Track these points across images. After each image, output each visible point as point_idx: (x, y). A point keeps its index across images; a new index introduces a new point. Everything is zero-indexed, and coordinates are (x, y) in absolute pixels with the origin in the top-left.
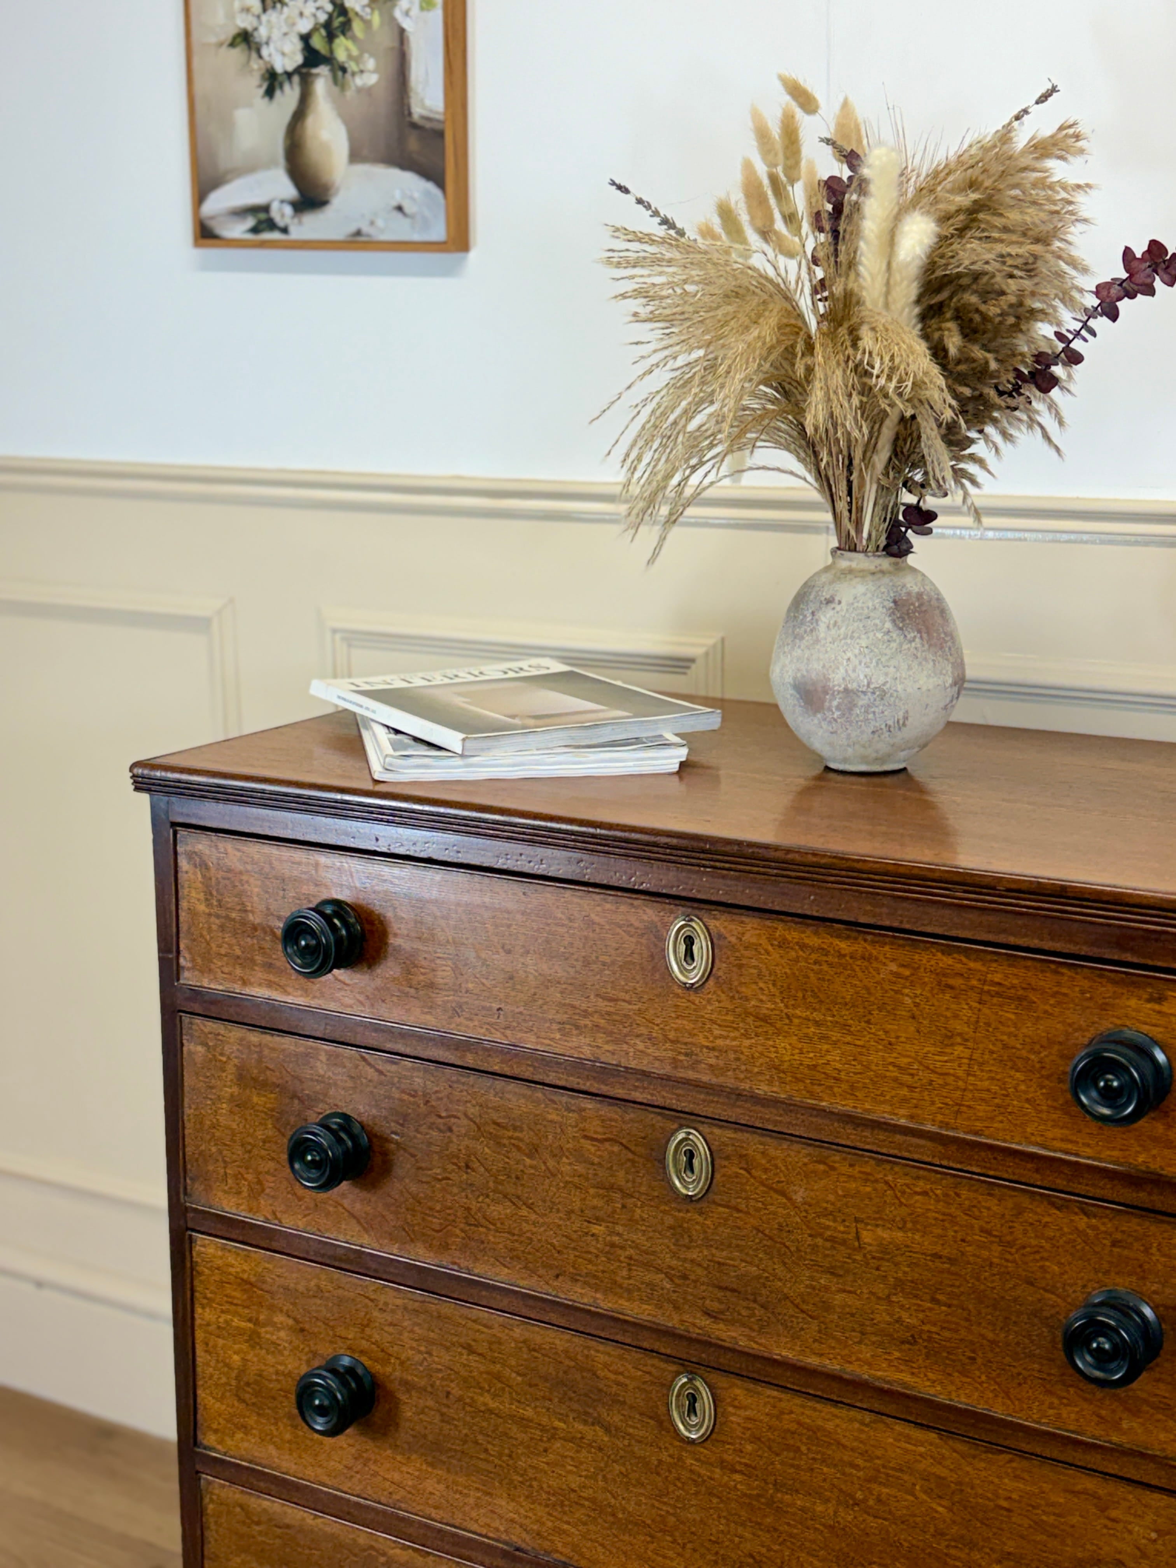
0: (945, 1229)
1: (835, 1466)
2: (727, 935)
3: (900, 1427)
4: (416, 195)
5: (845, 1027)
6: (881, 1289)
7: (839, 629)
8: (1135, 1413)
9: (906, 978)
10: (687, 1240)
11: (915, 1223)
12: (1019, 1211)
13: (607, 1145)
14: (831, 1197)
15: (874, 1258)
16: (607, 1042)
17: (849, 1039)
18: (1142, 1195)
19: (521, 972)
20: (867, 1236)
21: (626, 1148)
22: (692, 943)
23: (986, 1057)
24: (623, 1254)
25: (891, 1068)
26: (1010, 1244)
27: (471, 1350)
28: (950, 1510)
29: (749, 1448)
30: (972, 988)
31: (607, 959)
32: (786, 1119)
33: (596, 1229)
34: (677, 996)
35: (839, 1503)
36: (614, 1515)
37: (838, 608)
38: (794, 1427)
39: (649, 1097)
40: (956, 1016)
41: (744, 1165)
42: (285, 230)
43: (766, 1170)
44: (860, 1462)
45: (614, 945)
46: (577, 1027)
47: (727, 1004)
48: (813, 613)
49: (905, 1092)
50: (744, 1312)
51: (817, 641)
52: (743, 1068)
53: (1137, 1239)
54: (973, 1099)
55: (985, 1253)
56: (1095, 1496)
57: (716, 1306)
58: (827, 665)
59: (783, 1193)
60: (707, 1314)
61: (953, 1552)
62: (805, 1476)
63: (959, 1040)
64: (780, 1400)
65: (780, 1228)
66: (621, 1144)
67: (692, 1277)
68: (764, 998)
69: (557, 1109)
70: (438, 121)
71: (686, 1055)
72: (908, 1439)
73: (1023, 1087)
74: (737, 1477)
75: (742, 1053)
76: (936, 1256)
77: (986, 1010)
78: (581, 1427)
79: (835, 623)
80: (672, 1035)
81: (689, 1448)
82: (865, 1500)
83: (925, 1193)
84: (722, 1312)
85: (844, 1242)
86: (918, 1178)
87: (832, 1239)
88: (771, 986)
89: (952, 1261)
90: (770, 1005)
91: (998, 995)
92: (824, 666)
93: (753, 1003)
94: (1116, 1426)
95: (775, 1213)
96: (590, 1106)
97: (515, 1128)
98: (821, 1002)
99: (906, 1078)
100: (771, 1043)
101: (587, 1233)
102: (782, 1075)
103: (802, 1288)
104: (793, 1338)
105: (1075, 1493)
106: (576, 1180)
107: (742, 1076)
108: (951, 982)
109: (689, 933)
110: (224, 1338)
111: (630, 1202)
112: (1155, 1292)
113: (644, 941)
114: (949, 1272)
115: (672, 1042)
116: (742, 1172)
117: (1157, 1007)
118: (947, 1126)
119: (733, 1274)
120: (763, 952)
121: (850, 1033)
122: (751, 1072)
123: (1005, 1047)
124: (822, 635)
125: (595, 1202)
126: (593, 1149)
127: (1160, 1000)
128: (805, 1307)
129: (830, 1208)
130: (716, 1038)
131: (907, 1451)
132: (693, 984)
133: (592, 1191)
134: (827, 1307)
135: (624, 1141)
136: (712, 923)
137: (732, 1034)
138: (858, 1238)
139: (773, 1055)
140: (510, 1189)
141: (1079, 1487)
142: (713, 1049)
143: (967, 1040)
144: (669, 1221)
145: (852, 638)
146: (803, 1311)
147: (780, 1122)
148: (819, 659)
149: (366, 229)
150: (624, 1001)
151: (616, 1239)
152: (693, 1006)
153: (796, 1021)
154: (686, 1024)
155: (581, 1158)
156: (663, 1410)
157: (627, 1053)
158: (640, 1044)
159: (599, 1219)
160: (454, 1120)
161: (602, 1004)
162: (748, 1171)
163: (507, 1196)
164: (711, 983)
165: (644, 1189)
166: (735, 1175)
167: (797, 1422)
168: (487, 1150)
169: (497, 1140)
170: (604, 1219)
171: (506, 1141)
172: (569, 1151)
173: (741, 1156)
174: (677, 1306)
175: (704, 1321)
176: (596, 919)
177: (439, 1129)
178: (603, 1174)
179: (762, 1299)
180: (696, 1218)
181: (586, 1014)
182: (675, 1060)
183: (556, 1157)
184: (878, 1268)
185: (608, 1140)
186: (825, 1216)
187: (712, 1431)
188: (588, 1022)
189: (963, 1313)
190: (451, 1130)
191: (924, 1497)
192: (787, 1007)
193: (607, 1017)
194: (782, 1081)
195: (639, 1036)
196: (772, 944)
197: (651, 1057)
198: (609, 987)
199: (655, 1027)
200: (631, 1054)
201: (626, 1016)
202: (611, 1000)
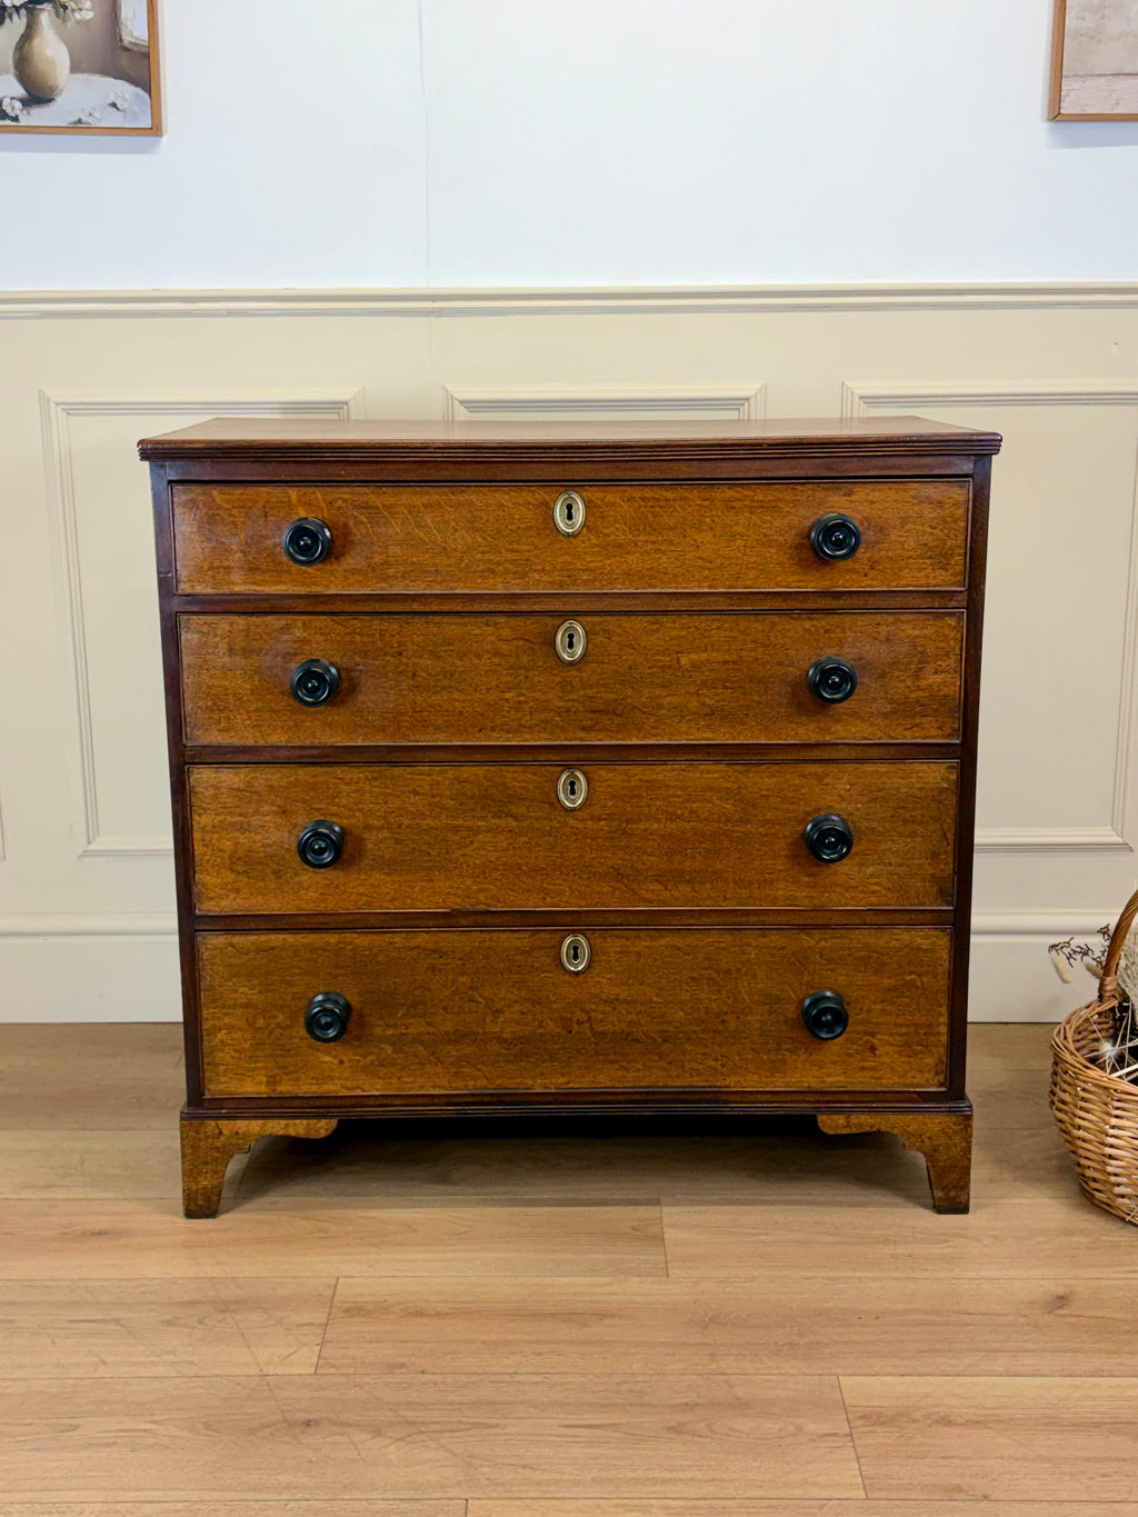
0: (730, 645)
1: (664, 799)
2: (595, 499)
3: (703, 765)
4: (127, 96)
5: (671, 542)
6: (692, 689)
8: (838, 721)
9: (706, 507)
10: (569, 688)
11: (712, 646)
12: (773, 625)
13: (515, 642)
14: (662, 643)
15: (688, 672)
16: (515, 579)
17: (673, 548)
18: (841, 602)
19: (452, 544)
20: (684, 661)
21: (528, 641)
22: (572, 508)
23: (754, 544)
24: (526, 707)
25: (698, 560)
26: (767, 646)
27: (416, 793)
28: (733, 805)
29: (610, 803)
30: (745, 506)
31: (513, 527)
32: (634, 602)
33: (507, 695)
34: (563, 542)
35: (667, 819)
36: (520, 869)
38: (638, 783)
39: (544, 607)
40: (736, 524)
41: (606, 636)
42: (16, 119)
43: (620, 636)
44: (679, 793)
45: (518, 518)
46: (493, 572)
47: (594, 540)
49: (706, 573)
50: (608, 722)
53: (838, 627)
54: (747, 569)
55: (753, 654)
56: (816, 774)
57: (589, 723)
59: (632, 647)
60: (584, 729)
61: (736, 828)
62: (646, 810)
63: (738, 537)
64: (630, 769)
65: (630, 668)
66: (525, 639)
67: (574, 710)
68: (619, 533)
69: (479, 627)
70: (144, 46)
71: (569, 577)
72: (708, 772)
73: (775, 556)
74: (602, 823)
75: (605, 569)
76: (726, 662)
77: (754, 517)
78: (498, 821)
80: (558, 567)
81: (571, 814)
82: (682, 815)
83: (718, 628)
84: (593, 726)
85: (670, 667)
86: (714, 620)
87: (662, 667)
88: (623, 526)
89: (734, 663)
90: (623, 537)
91: (761, 507)
93: (613, 537)
94: (828, 731)
95: (627, 660)
96: (502, 620)
97: (449, 645)
98: (655, 530)
99: (708, 565)
100: (623, 560)
101: (501, 699)
102: (630, 578)
103: (644, 700)
104: (639, 730)
105: (804, 776)
106: (493, 668)
107: (604, 582)
108: (734, 504)
109: (569, 503)
110: (218, 832)
111: (528, 674)
113: (538, 512)
114: (734, 669)
115: (559, 570)
116: (605, 640)
117: (849, 498)
118: (732, 587)
119: (599, 702)
120: (618, 506)
121: (673, 545)
122: (610, 580)
123: (765, 535)
125: (507, 679)
126: (504, 646)
127: (850, 495)
128: (645, 710)
129: (661, 649)
130: (587, 563)
131: (707, 778)
132: (573, 533)
133: (505, 672)
134: (660, 707)
135: (527, 638)
136: (584, 494)
137: (598, 559)
138: (679, 662)
139: (625, 567)
140: (446, 683)
141: (807, 771)
142: (586, 570)
143: (743, 536)
144: (558, 679)
146: (644, 713)
147: (632, 605)
149: (84, 119)
150: (526, 551)
151: (522, 698)
152: (571, 546)
153: (640, 544)
154: (567, 558)
155: (497, 653)
156: (553, 795)
157: (528, 583)
158: (537, 576)
159: (509, 688)
160: (404, 648)
161: (510, 556)
162: (609, 639)
163: (444, 688)
164: (584, 530)
165: (540, 663)
166: (602, 642)
167: (640, 780)
168: (428, 662)
169: (435, 655)
170: (513, 688)
171: (442, 654)
172: (487, 651)
173: (605, 631)
174: (563, 730)
175: (582, 734)
176: (505, 503)
177: (393, 656)
178: (512, 660)
179: (618, 712)
180: (576, 673)
181: (498, 564)
182: (561, 581)
183: (478, 656)
184: (690, 677)
185: (515, 639)
186: (658, 655)
187: (586, 799)
188: (501, 568)
189: (741, 690)
190: (401, 654)
191: (718, 802)
192: (634, 537)
193: (514, 563)
194: (631, 581)
195: (536, 571)
196: (624, 501)
197: (545, 583)
198: (515, 544)
199: (547, 563)
200: (531, 583)
201: (527, 560)
202: (517, 552)
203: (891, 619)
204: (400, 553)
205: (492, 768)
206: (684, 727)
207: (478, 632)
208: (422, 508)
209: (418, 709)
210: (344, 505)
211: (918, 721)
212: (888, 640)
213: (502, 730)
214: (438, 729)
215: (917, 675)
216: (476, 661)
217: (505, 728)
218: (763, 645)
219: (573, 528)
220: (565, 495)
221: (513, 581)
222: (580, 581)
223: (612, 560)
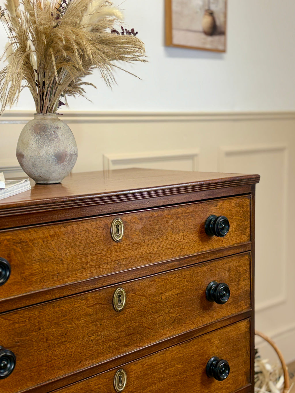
0: (180, 285)
2: (127, 221)
3: (170, 349)
5: (157, 238)
6: (167, 311)
7: (65, 136)
10: (119, 325)
11: (173, 287)
12: (194, 271)
13: (95, 306)
14: (155, 290)
15: (165, 302)
16: (94, 270)
19: (65, 256)
20: (163, 297)
21: (101, 304)
22: (118, 226)
23: (187, 233)
24: (101, 342)
25: (168, 245)
26: (192, 282)
28: (182, 365)
29: (136, 382)
30: (183, 216)
31: (93, 241)
33: (92, 338)
34: (115, 245)
37: (61, 129)
38: (147, 367)
39: (108, 283)
40: (180, 225)
41: (134, 292)
43: (139, 291)
44: (162, 366)
45: (95, 236)
46: (85, 268)
47: (128, 242)
48: (54, 132)
49: (171, 251)
50: (136, 339)
51: (60, 140)
52: (133, 261)
53: (214, 267)
54: (184, 246)
55: (187, 287)
56: (209, 339)
57: (128, 342)
58: (65, 147)
59: (144, 296)
60: (126, 346)
61: (183, 376)
62: (150, 380)
64: (143, 361)
65: (143, 307)
66: (100, 303)
67: (121, 336)
68: (138, 237)
69: (79, 302)
71: (118, 264)
72: (173, 351)
73: (194, 238)
75: (133, 257)
76: (178, 294)
77: (186, 221)
79: (63, 134)
80: (114, 259)
82: (164, 377)
83: (175, 277)
84: (130, 343)
85: (158, 302)
86: (173, 274)
87: (156, 303)
89: (181, 293)
90: (139, 239)
91: (188, 215)
92: (64, 148)
93: (135, 240)
94: (213, 317)
95: (142, 303)
96: (89, 295)
97: (64, 316)
98: (151, 233)
99: (171, 247)
100: (140, 250)
101: (89, 341)
102: (143, 259)
103: (149, 322)
105: (205, 341)
106: (85, 324)
107: (133, 264)
108: (179, 215)
109: (117, 224)
111: (101, 322)
112: (218, 279)
113: (104, 231)
114: (181, 297)
115: (113, 261)
116: (133, 295)
117: (216, 208)
118: (180, 256)
119: (132, 329)
122: (135, 261)
123: (190, 229)
124: (61, 138)
125: (92, 328)
126: (90, 310)
128: (150, 327)
129: (155, 293)
130: (125, 255)
131: (172, 355)
132: (120, 240)
133: (91, 325)
134: (155, 324)
135: (100, 302)
136: (123, 219)
137: (130, 252)
139: (140, 254)
140: (63, 340)
141: (206, 338)
142: (125, 259)
143: (182, 230)
144: (114, 322)
145: (68, 138)
146: (150, 329)
147: (143, 273)
148: (62, 146)
150: (99, 253)
151: (99, 338)
152: (119, 247)
153: (146, 241)
154: (117, 254)
155: (87, 315)
156: (112, 387)
157: (100, 271)
158: (104, 266)
159: (93, 334)
160: (41, 325)
161: (93, 257)
162: (135, 293)
163: (62, 343)
164: (124, 238)
165: (106, 315)
166: (132, 296)
167: (148, 365)
168: (54, 330)
169: (57, 324)
170: (94, 333)
171: (61, 323)
172: (83, 314)
173: (133, 290)
174: (117, 349)
175: (125, 349)
176: (89, 229)
177: (36, 332)
178: (94, 317)
179: (139, 332)
180: (122, 316)
181: (87, 263)
182: (115, 267)
183: (78, 319)
184: (166, 305)
185: (96, 304)
186: (154, 297)
187: (127, 384)
188: (88, 265)
189: (184, 306)
190: (40, 329)
191: (177, 365)
192: (143, 238)
193: (94, 261)
194: (143, 261)
195: (104, 263)
196: (139, 220)
197: (108, 269)
198: (94, 250)
199: (109, 258)
200: (102, 271)
201: (100, 258)
202: (95, 255)
203: (230, 260)
204: (39, 267)
205: (84, 382)
206: (164, 332)
207: (78, 305)
208: (50, 238)
209: (50, 360)
210: (8, 243)
211: (239, 304)
212: (229, 269)
213: (90, 359)
214: (60, 368)
215: (238, 284)
216: (77, 322)
217: (91, 357)
218: (191, 282)
219: (119, 237)
220: (115, 220)
221: (94, 272)
222: (122, 265)
223: (135, 251)
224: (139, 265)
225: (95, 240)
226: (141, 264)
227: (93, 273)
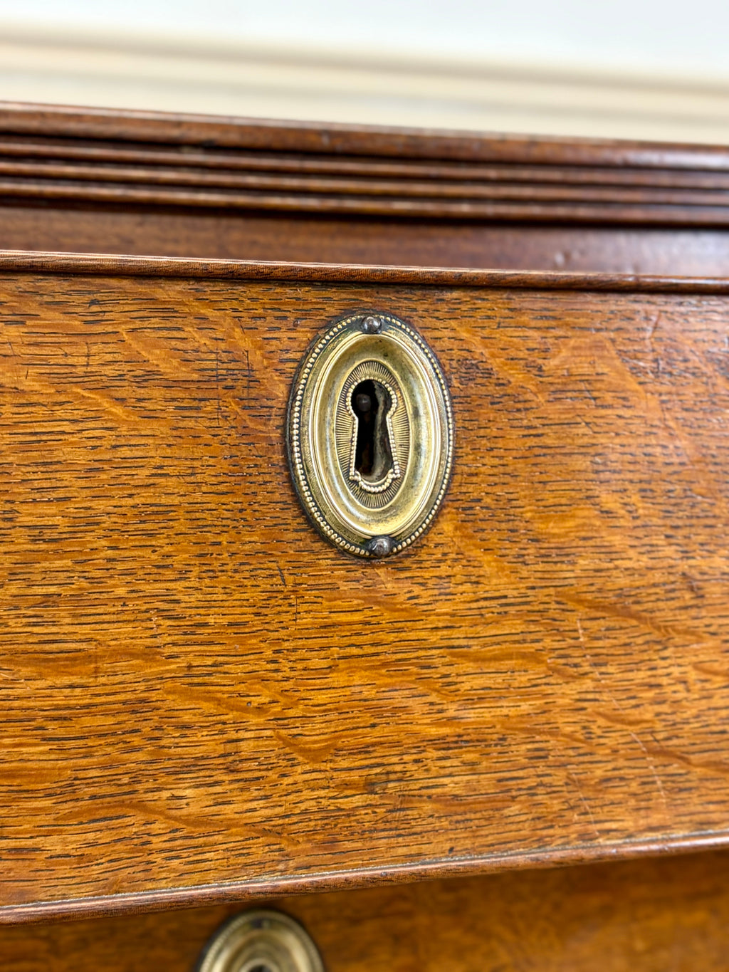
2: (495, 364)
31: (52, 515)
34: (332, 592)
45: (81, 458)
47: (499, 582)
52: (559, 777)
68: (617, 540)
71: (369, 786)
75: (554, 732)
80: (315, 733)
88: (635, 498)
100: (641, 676)
102: (675, 768)
109: (366, 374)
113: (197, 426)
115: (313, 755)
120: (609, 398)
122: (581, 784)
130: (469, 703)
132: (394, 539)
137: (522, 679)
139: (648, 713)
142: (459, 742)
150: (130, 654)
152: (386, 615)
154: (359, 683)
157: (139, 842)
158: (193, 798)
164: (447, 526)
182: (334, 817)
192: (686, 555)
193: (53, 729)
194: (677, 788)
195: (196, 764)
196: (635, 371)
197: (236, 836)
198: (63, 614)
199: (254, 720)
200: (157, 843)
201: (137, 707)
202: (75, 659)
219: (393, 511)
220: (350, 328)
221: (54, 844)
222: (428, 807)
223: (588, 684)
224: (629, 824)
225: (71, 508)
226: (655, 819)
227: (40, 861)
